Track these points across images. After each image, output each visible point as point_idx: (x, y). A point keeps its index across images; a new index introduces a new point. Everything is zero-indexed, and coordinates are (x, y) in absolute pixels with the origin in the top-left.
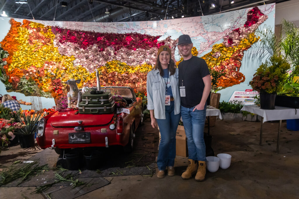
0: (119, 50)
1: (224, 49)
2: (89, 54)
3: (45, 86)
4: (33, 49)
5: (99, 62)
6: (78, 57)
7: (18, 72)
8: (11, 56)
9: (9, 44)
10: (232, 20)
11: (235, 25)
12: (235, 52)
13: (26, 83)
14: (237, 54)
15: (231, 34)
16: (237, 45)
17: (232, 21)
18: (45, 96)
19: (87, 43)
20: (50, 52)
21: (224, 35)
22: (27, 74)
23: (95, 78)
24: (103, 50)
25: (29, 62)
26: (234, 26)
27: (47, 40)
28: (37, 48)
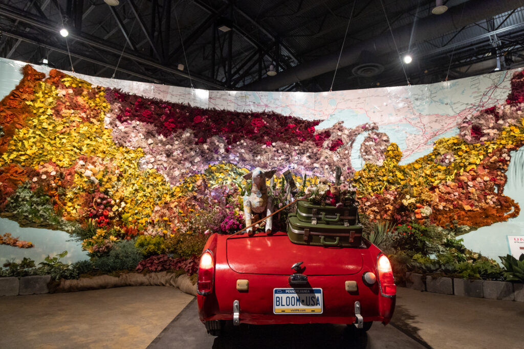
0: (236, 142)
1: (463, 148)
2: (174, 148)
3: (70, 207)
4: (59, 128)
5: (193, 165)
6: (152, 152)
7: (16, 172)
8: (8, 138)
9: (9, 113)
10: (475, 92)
11: (484, 100)
12: (490, 153)
13: (27, 198)
14: (495, 158)
15: (478, 117)
16: (493, 139)
17: (476, 95)
18: (66, 229)
19: (173, 125)
20: (95, 138)
21: (460, 120)
22: (35, 179)
23: (180, 197)
24: (204, 142)
25: (45, 153)
26: (481, 104)
27: (92, 113)
28: (68, 127)
